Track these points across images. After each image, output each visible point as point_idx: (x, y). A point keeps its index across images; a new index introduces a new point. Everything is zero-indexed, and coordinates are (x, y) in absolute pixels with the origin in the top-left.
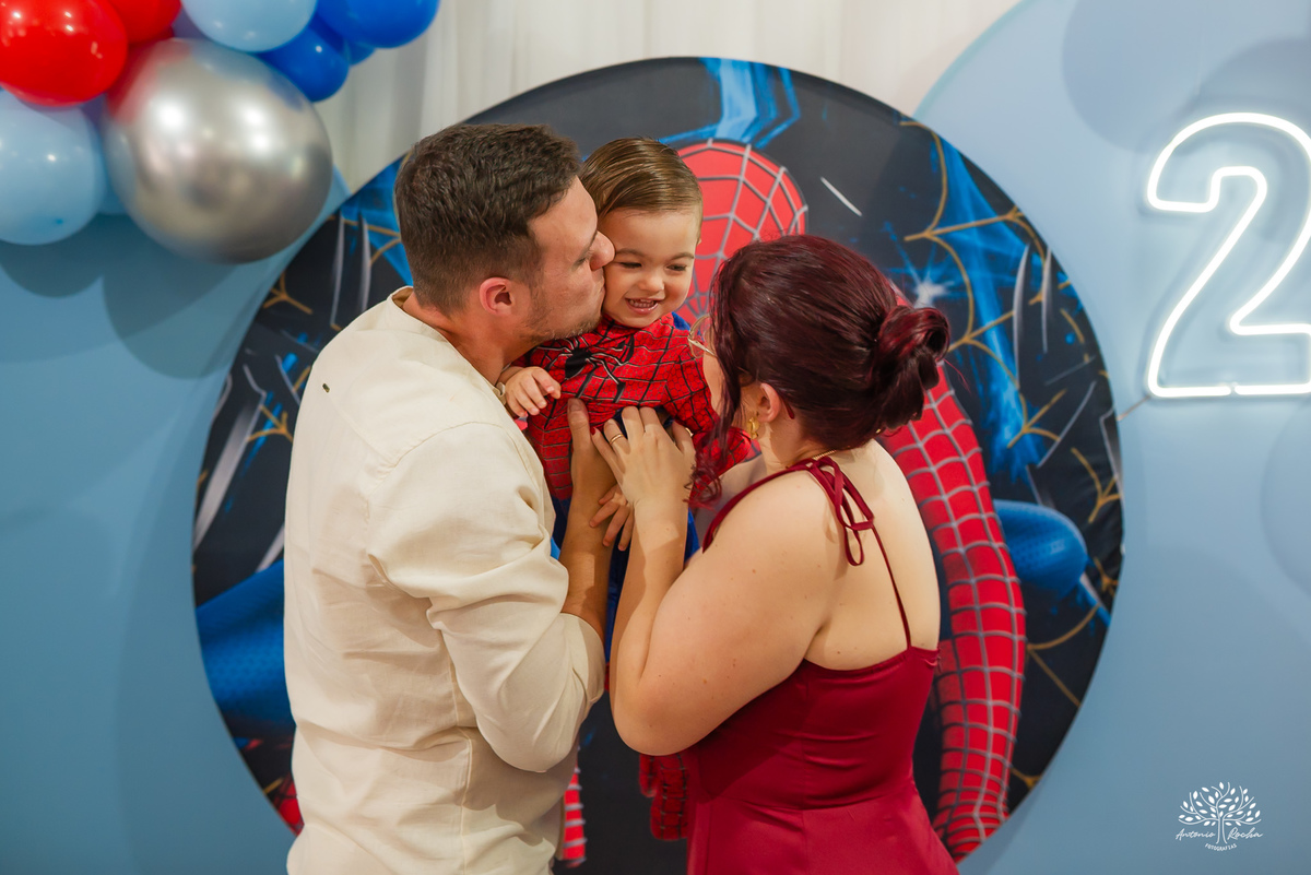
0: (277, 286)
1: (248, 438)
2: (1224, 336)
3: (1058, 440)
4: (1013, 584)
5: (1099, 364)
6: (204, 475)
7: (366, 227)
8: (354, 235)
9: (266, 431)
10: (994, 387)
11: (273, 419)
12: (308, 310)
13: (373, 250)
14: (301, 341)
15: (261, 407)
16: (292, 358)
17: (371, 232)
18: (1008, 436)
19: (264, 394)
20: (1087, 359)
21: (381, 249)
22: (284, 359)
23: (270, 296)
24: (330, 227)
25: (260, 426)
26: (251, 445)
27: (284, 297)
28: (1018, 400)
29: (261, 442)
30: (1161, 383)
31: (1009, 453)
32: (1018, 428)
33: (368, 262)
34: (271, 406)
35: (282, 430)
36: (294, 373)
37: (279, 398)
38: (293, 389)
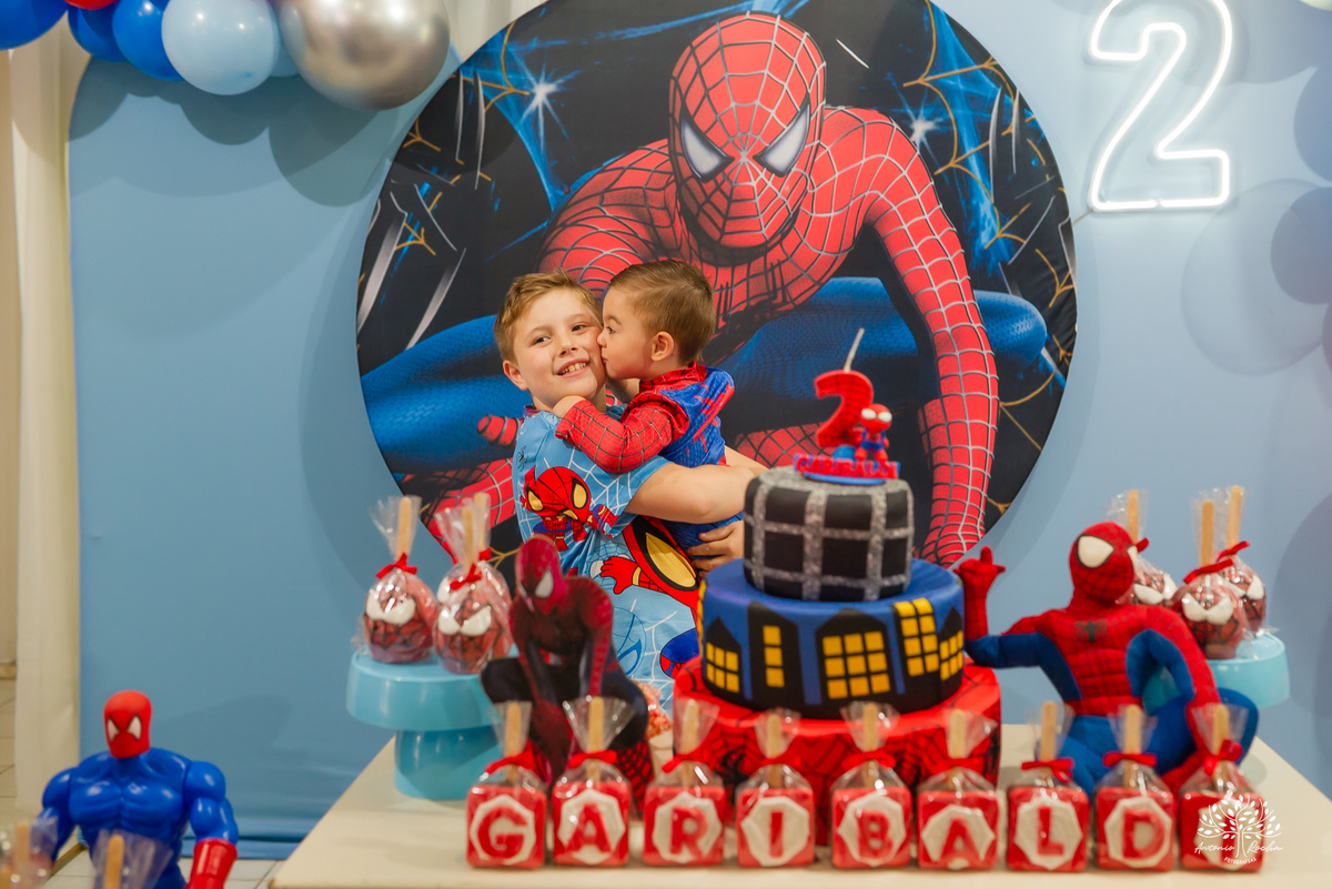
0: (413, 130)
1: (395, 248)
2: (1152, 160)
3: (1025, 242)
4: (988, 354)
5: (1058, 182)
6: (363, 276)
7: (480, 83)
8: (471, 89)
9: (409, 242)
10: (974, 202)
11: (414, 233)
12: (438, 149)
13: (487, 101)
14: (433, 172)
15: (404, 224)
17: (484, 87)
18: (985, 240)
19: (406, 214)
20: (1048, 178)
21: (493, 100)
22: (420, 187)
23: (408, 138)
24: (452, 83)
25: (403, 240)
26: (397, 253)
27: (419, 139)
28: (993, 212)
29: (404, 251)
30: (1102, 199)
31: (986, 253)
32: (993, 233)
33: (483, 111)
34: (412, 224)
35: (422, 241)
36: (429, 198)
37: (419, 217)
38: (429, 211)
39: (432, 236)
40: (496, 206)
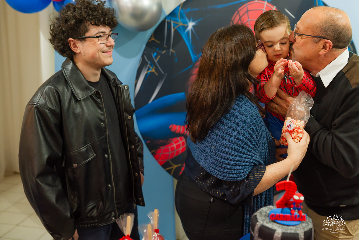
0: (151, 36)
1: (146, 73)
6: (136, 81)
7: (172, 22)
8: (169, 24)
9: (150, 71)
11: (151, 68)
12: (159, 42)
13: (174, 27)
14: (157, 49)
15: (149, 65)
16: (155, 54)
17: (174, 23)
19: (149, 62)
21: (176, 27)
22: (154, 53)
23: (150, 39)
24: (163, 22)
25: (148, 70)
26: (146, 74)
27: (153, 39)
29: (149, 74)
33: (173, 30)
34: (151, 65)
35: (154, 71)
36: (156, 57)
37: (153, 63)
38: (156, 61)
39: (157, 69)
40: (176, 60)
